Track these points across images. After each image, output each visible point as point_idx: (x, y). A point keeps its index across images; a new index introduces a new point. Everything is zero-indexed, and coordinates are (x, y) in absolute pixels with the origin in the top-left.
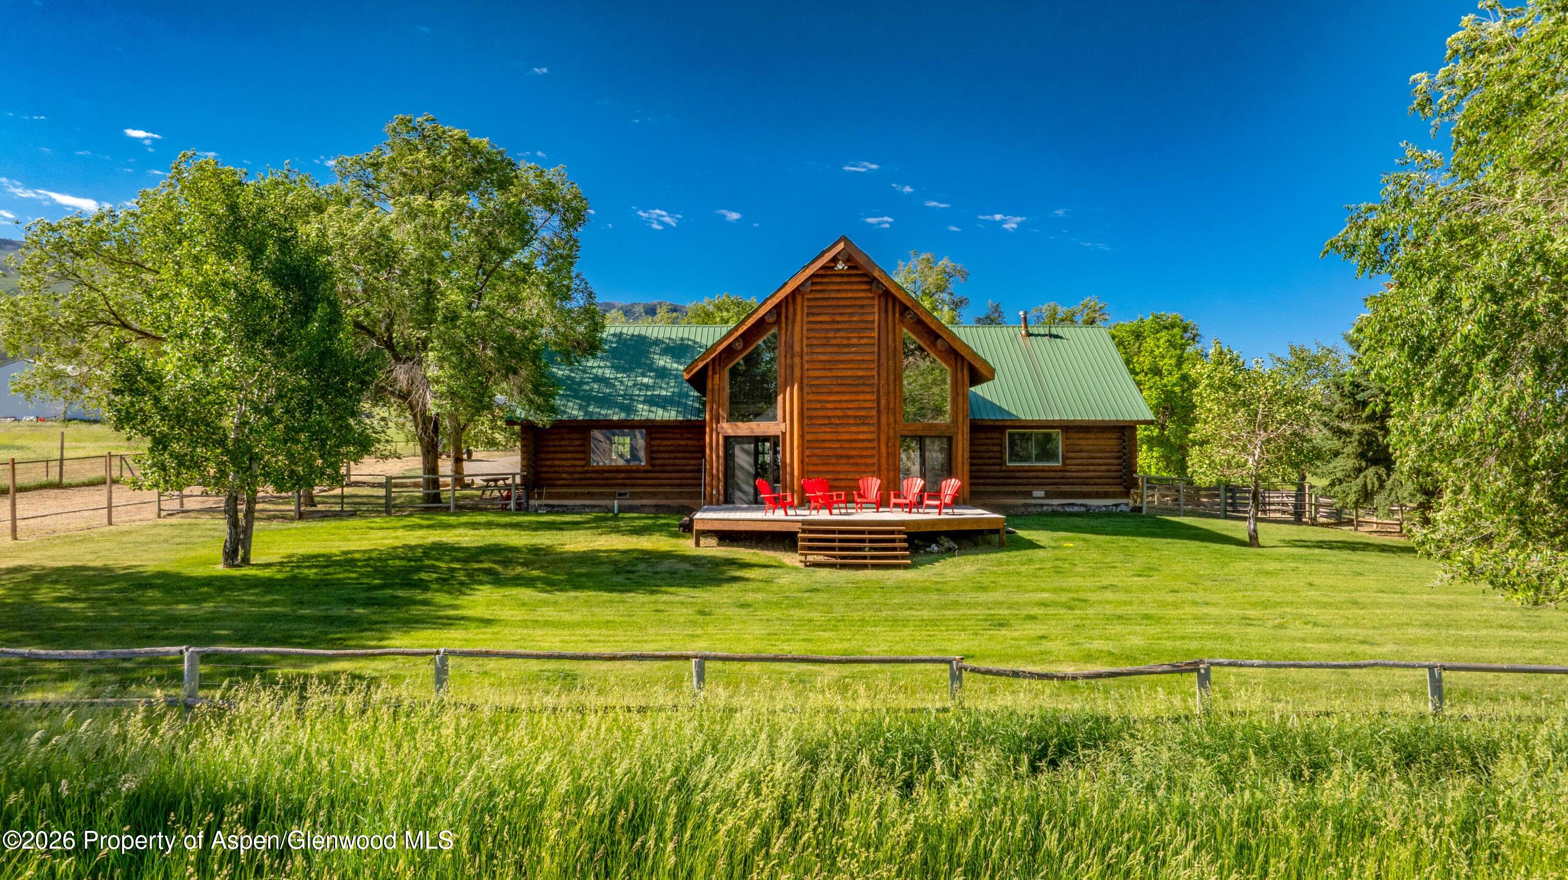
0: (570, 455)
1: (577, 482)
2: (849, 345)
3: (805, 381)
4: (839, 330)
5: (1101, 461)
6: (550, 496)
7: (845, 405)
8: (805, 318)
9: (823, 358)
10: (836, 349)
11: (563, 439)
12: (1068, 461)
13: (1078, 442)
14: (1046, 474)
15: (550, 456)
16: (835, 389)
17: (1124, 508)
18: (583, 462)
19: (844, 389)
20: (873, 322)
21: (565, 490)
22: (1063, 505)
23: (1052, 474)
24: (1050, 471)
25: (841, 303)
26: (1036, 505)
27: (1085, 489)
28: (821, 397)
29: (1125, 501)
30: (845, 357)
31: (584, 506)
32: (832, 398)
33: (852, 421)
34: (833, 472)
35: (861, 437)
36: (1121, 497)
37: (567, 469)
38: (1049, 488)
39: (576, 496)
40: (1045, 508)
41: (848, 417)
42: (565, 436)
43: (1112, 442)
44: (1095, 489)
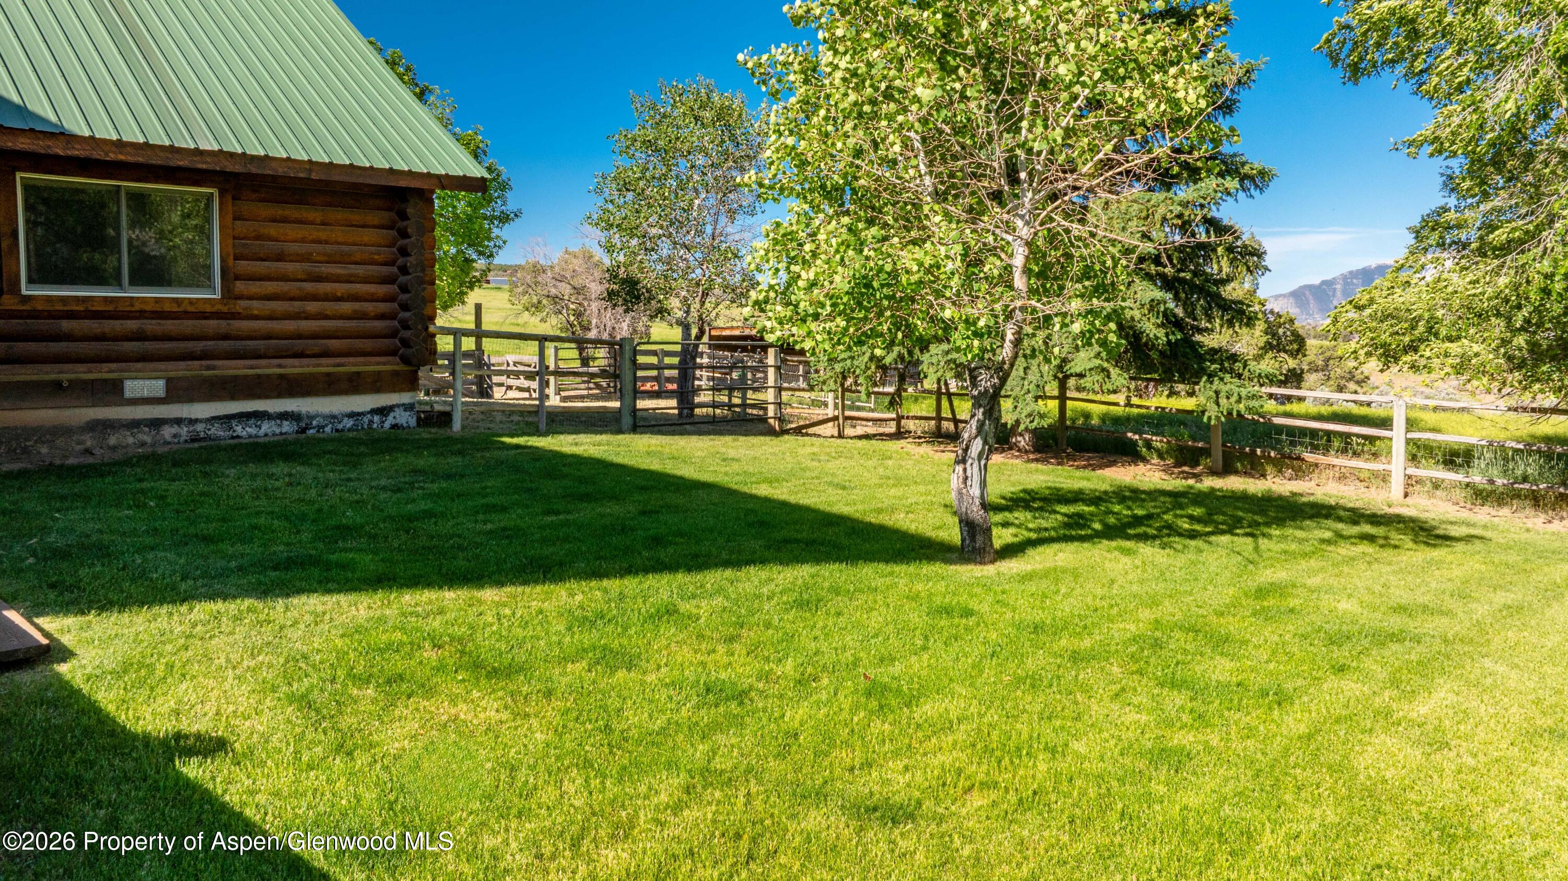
5: (340, 289)
12: (240, 287)
13: (272, 230)
14: (170, 326)
17: (404, 418)
22: (227, 419)
23: (188, 325)
24: (186, 315)
26: (135, 425)
27: (294, 368)
29: (405, 398)
36: (394, 389)
38: (180, 369)
40: (167, 432)
43: (369, 236)
44: (325, 366)
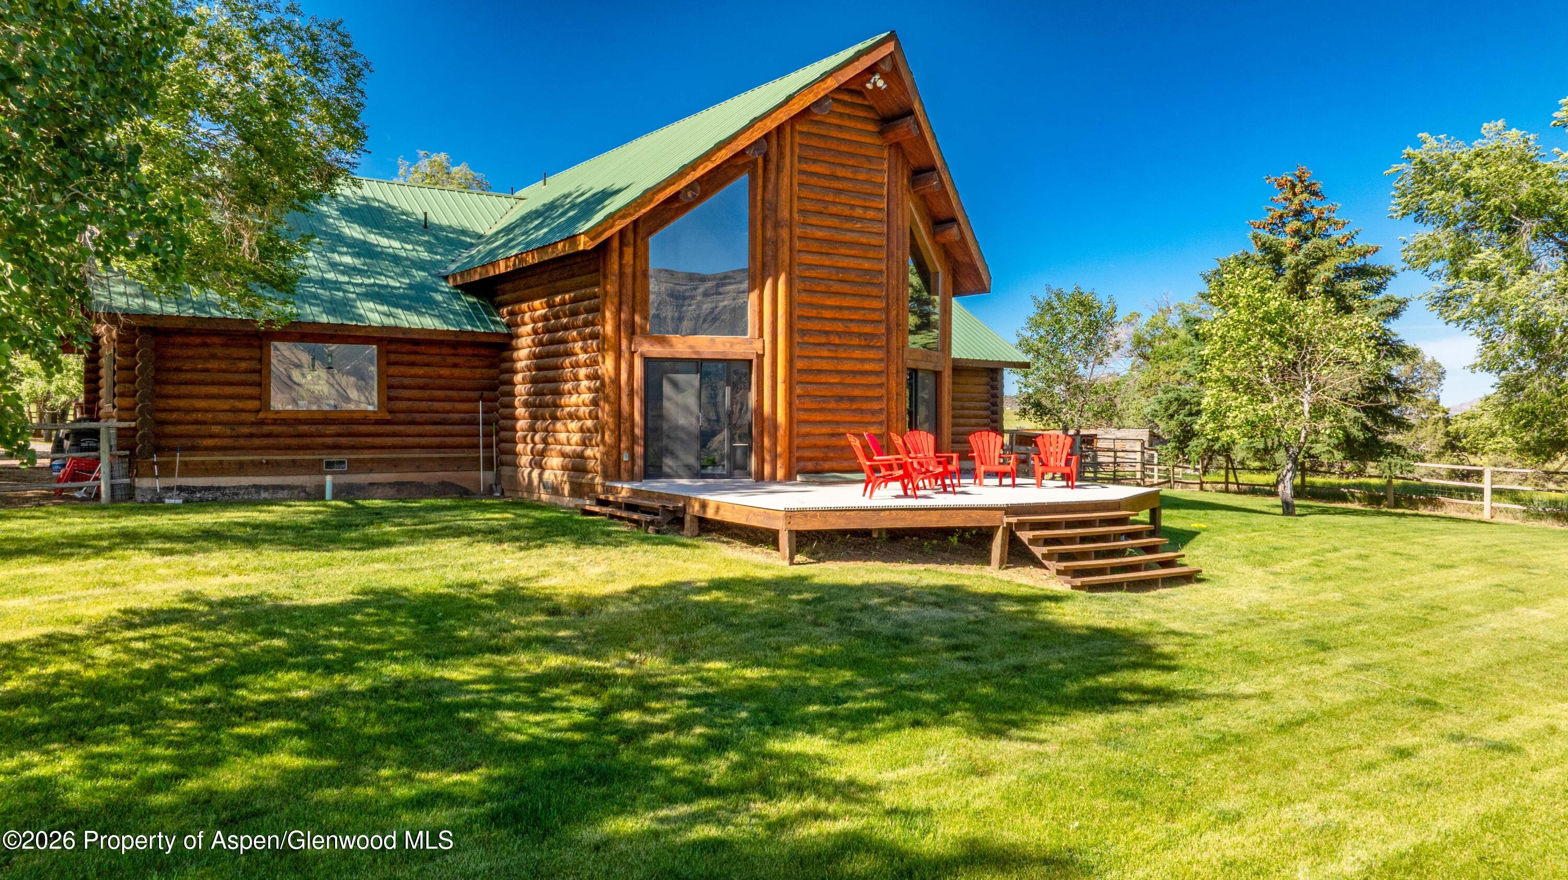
0: (229, 390)
1: (242, 442)
2: (850, 218)
3: (797, 270)
4: (839, 191)
6: (188, 470)
7: (846, 315)
8: (796, 165)
9: (819, 234)
10: (835, 222)
11: (213, 357)
15: (184, 390)
16: (836, 287)
18: (253, 404)
19: (846, 288)
20: (882, 184)
21: (217, 457)
25: (844, 148)
28: (816, 299)
30: (848, 237)
31: (258, 488)
32: (830, 302)
33: (855, 341)
34: (829, 422)
35: (868, 367)
37: (222, 417)
39: (241, 469)
41: (850, 334)
42: (219, 351)
